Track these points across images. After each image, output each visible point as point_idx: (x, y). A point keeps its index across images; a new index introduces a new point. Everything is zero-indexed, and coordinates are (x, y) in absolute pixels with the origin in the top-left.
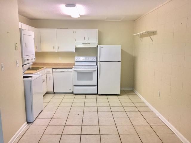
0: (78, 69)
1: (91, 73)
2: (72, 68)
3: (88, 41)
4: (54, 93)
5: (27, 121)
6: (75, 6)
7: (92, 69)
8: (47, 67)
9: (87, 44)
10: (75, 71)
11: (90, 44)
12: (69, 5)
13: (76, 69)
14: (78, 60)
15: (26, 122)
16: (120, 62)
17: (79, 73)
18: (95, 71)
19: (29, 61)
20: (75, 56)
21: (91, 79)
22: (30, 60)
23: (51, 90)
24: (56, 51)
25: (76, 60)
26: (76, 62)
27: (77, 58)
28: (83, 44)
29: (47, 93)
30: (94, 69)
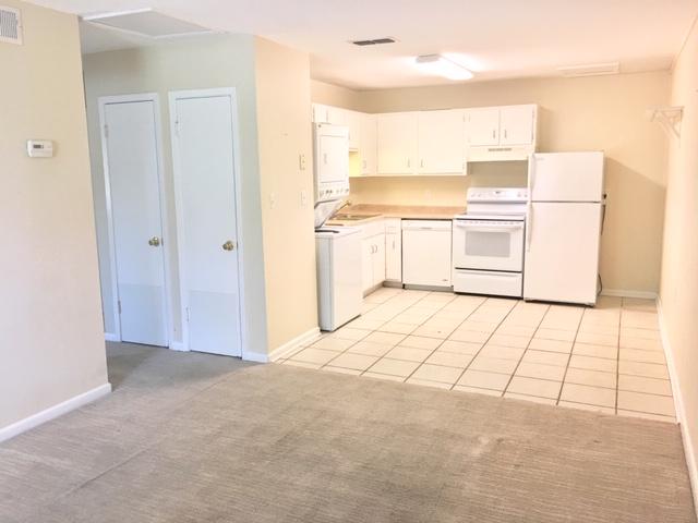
0: (468, 223)
1: (505, 236)
2: (451, 220)
3: (504, 143)
4: (404, 287)
5: (320, 325)
6: (436, 59)
9: (501, 150)
10: (461, 227)
11: (510, 149)
12: (423, 58)
13: (462, 223)
14: (476, 198)
15: (318, 328)
16: (600, 204)
17: (471, 235)
18: (517, 229)
19: (332, 196)
20: (467, 187)
21: (505, 253)
22: (334, 192)
23: (394, 276)
24: (416, 171)
25: (470, 198)
26: (471, 203)
27: (473, 193)
28: (490, 150)
29: (385, 285)
30: (515, 224)
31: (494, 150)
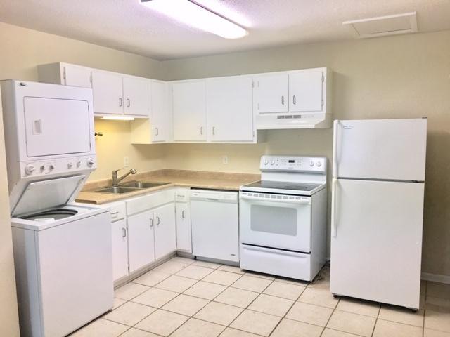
0: (253, 196)
1: (291, 212)
2: (238, 191)
3: (294, 109)
4: (195, 258)
7: (295, 199)
8: (177, 184)
11: (299, 117)
13: (246, 196)
14: (269, 167)
16: (423, 184)
17: (256, 208)
18: (305, 204)
20: (261, 155)
21: (293, 232)
24: (208, 139)
25: (263, 166)
26: (264, 171)
27: (266, 161)
28: (279, 117)
29: (177, 254)
30: (302, 200)
31: (282, 117)
